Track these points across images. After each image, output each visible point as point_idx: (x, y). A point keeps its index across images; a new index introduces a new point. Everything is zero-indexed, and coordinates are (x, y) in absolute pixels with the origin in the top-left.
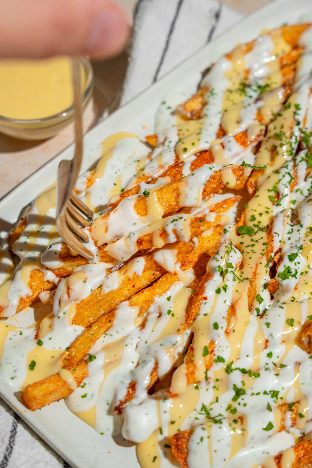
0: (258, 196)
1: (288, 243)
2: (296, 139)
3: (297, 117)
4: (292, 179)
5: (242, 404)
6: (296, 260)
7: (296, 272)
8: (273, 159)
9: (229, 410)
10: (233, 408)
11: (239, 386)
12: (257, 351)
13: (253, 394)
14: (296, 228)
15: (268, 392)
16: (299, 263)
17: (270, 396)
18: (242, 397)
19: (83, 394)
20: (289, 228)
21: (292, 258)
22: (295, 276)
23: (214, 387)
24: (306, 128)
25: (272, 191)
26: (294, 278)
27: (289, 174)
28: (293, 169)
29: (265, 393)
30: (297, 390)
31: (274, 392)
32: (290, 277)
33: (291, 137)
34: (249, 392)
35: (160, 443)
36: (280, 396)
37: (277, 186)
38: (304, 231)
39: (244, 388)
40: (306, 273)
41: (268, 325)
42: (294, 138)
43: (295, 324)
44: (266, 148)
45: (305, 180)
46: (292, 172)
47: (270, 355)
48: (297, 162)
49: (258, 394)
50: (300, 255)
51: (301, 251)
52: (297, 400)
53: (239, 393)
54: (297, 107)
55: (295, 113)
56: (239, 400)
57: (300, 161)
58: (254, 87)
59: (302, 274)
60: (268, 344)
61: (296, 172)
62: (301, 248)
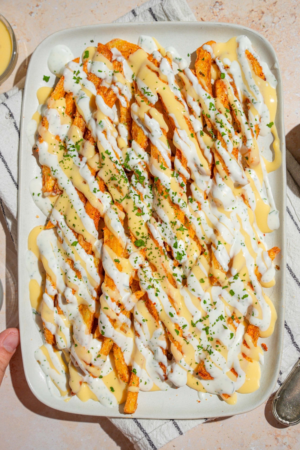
0: (130, 218)
1: (167, 237)
2: (122, 171)
3: (113, 160)
4: (139, 196)
5: (212, 333)
6: (179, 245)
7: (183, 252)
8: (120, 192)
9: (210, 340)
10: (210, 338)
11: (204, 327)
12: (198, 306)
13: (213, 325)
14: (163, 225)
15: (217, 319)
16: (180, 245)
17: (220, 320)
18: (209, 330)
19: (145, 383)
20: (160, 228)
21: (176, 246)
22: (184, 254)
23: (194, 336)
24: (121, 158)
25: (134, 210)
26: (185, 256)
27: (136, 195)
28: (136, 190)
29: (217, 320)
30: (229, 307)
31: (220, 317)
32: (183, 257)
33: (119, 173)
34: (210, 326)
35: (193, 375)
36: (224, 316)
37: (135, 206)
38: (169, 226)
39: (207, 326)
40: (187, 247)
41: (193, 290)
42: (121, 171)
43: (205, 280)
44: (112, 187)
45: (144, 187)
46: (136, 193)
47: (205, 302)
48: (134, 185)
49: (215, 324)
50: (177, 241)
51: (177, 239)
52: (232, 312)
53: (206, 329)
54: (108, 153)
55: (110, 158)
56: (210, 332)
57: (136, 184)
58: (72, 149)
59: (186, 249)
60: (200, 299)
61: (138, 191)
62: (176, 237)
